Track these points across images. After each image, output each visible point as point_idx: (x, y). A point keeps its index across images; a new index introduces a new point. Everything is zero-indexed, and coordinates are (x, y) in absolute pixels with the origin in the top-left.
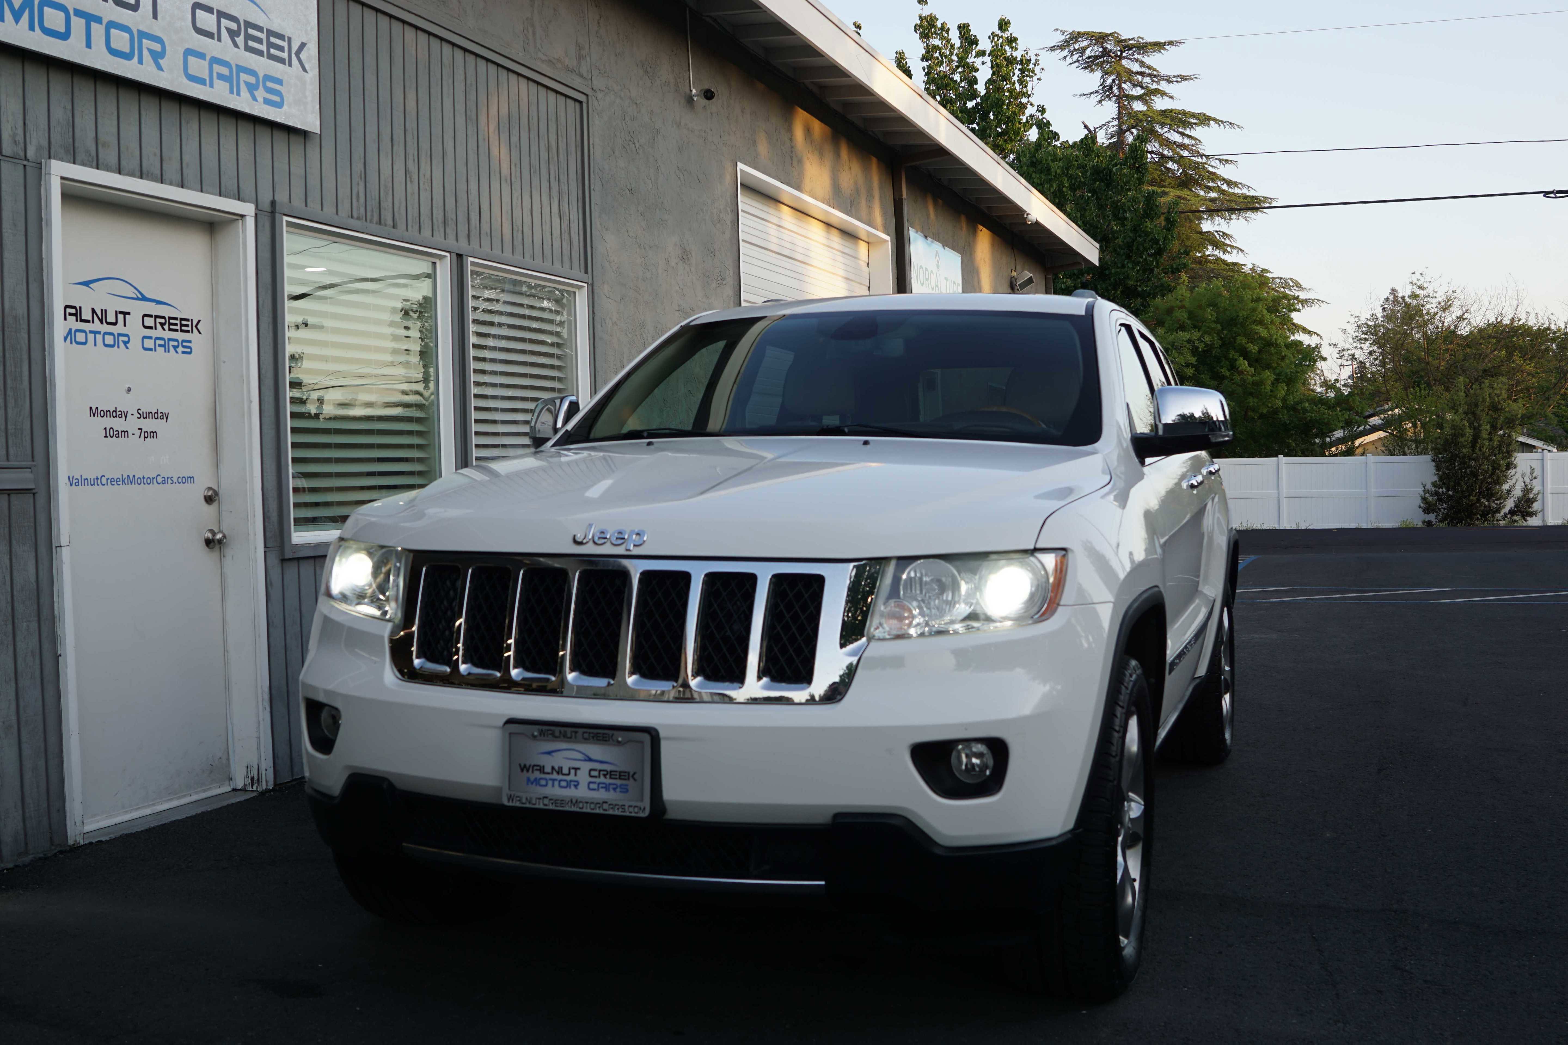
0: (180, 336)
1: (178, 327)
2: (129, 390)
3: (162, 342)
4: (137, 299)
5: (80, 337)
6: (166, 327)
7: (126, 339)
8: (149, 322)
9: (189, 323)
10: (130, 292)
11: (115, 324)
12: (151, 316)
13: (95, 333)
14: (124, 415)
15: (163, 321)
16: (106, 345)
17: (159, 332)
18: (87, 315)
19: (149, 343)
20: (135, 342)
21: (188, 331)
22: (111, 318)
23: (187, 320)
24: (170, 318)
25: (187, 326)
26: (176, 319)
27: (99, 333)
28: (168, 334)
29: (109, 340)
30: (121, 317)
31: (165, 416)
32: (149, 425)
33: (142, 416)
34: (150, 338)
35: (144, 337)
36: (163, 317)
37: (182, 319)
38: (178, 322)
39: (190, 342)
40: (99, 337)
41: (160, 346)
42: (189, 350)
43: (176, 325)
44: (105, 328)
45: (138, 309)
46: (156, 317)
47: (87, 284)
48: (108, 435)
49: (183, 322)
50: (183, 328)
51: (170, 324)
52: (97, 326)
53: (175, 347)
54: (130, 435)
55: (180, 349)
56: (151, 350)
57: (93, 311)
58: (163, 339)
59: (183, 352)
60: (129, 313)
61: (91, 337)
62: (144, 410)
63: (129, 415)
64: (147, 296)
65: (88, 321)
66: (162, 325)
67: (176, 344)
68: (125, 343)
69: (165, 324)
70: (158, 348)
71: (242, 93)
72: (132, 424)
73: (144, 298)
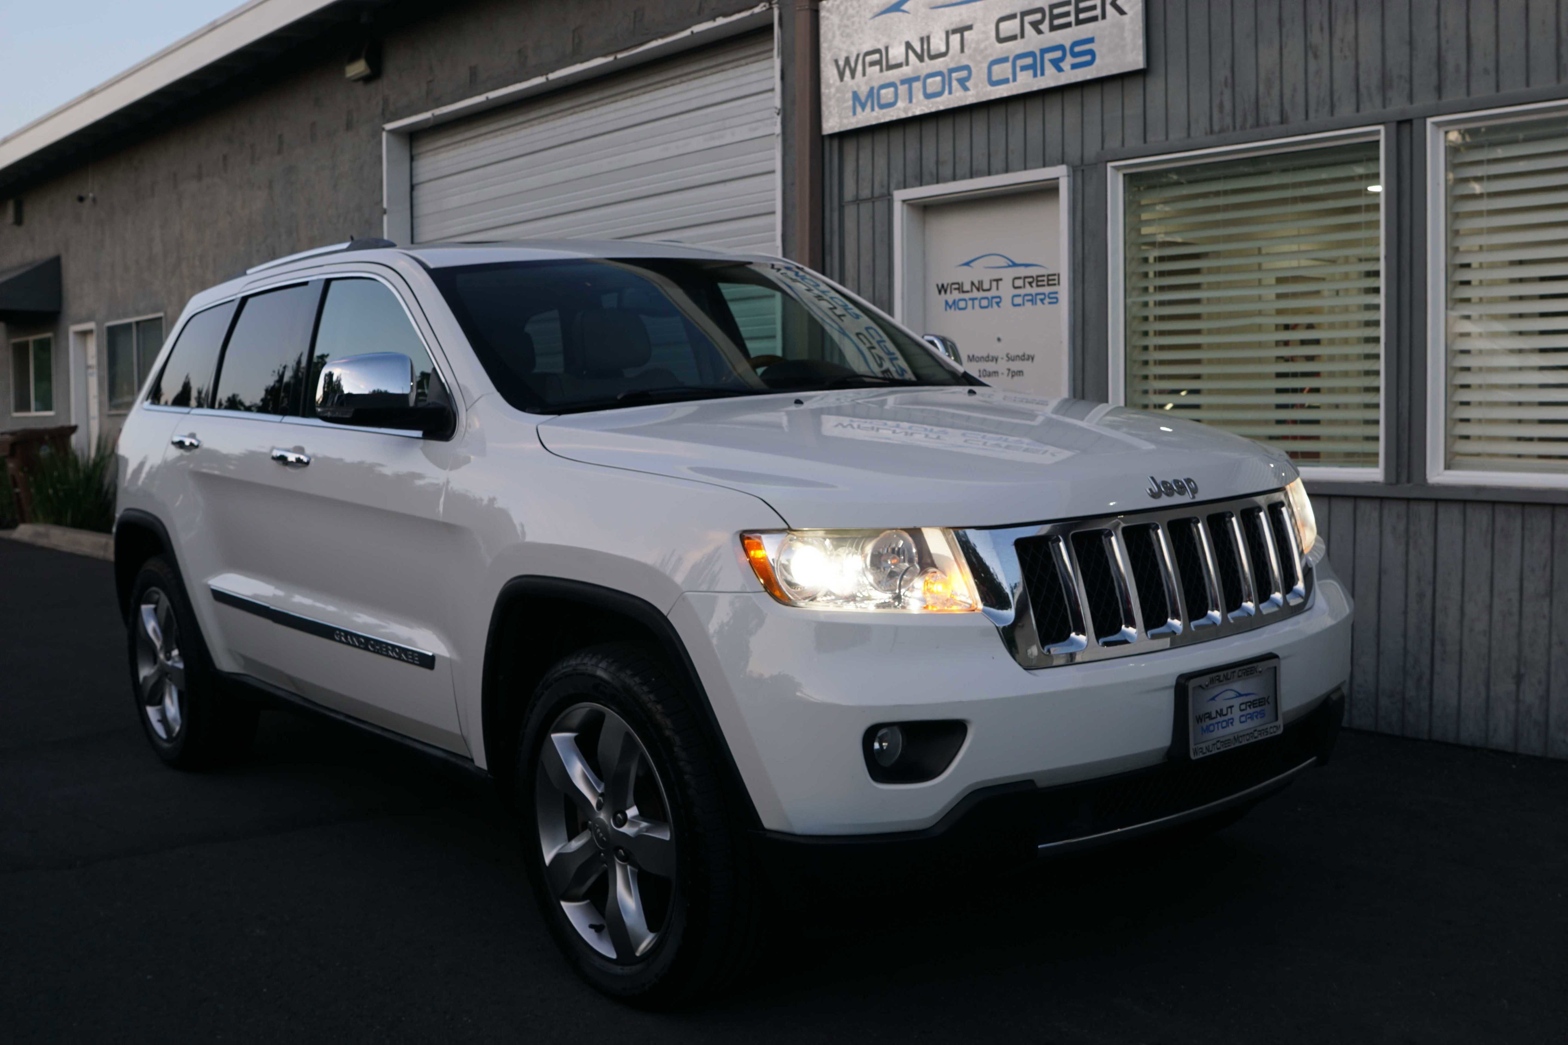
0: (1047, 290)
1: (1045, 283)
2: (999, 340)
3: (1030, 298)
4: (1009, 266)
5: (962, 304)
6: (1034, 284)
7: (998, 300)
8: (1019, 283)
9: (1056, 277)
10: (1003, 262)
11: (989, 290)
12: (1019, 278)
13: (973, 299)
14: (995, 359)
15: (1031, 280)
16: (982, 307)
17: (1028, 290)
18: (967, 287)
19: (1018, 300)
20: (1006, 302)
21: (1055, 285)
22: (986, 286)
23: (1054, 275)
24: (1038, 276)
25: (1054, 280)
26: (1043, 276)
27: (976, 299)
28: (1035, 290)
29: (985, 303)
30: (994, 284)
31: (1031, 358)
32: (1016, 366)
33: (1010, 358)
34: (1019, 296)
35: (1014, 296)
36: (1032, 277)
37: (1049, 275)
38: (1045, 278)
39: (1056, 293)
40: (977, 302)
41: (1028, 301)
42: (1055, 300)
43: (1043, 281)
44: (982, 294)
45: (1008, 275)
46: (1025, 277)
47: (967, 264)
48: (981, 375)
49: (1050, 278)
50: (1051, 282)
51: (1038, 281)
52: (976, 294)
53: (1042, 300)
54: (1000, 375)
55: (1047, 300)
56: (1019, 305)
57: (973, 284)
58: (1031, 295)
59: (1050, 303)
60: (1001, 280)
61: (970, 303)
62: (1013, 353)
63: (999, 360)
64: (1017, 261)
65: (967, 292)
66: (1030, 283)
67: (1042, 297)
68: (998, 303)
69: (1033, 282)
70: (1026, 303)
71: (1047, 72)
72: (1002, 366)
73: (1015, 265)
